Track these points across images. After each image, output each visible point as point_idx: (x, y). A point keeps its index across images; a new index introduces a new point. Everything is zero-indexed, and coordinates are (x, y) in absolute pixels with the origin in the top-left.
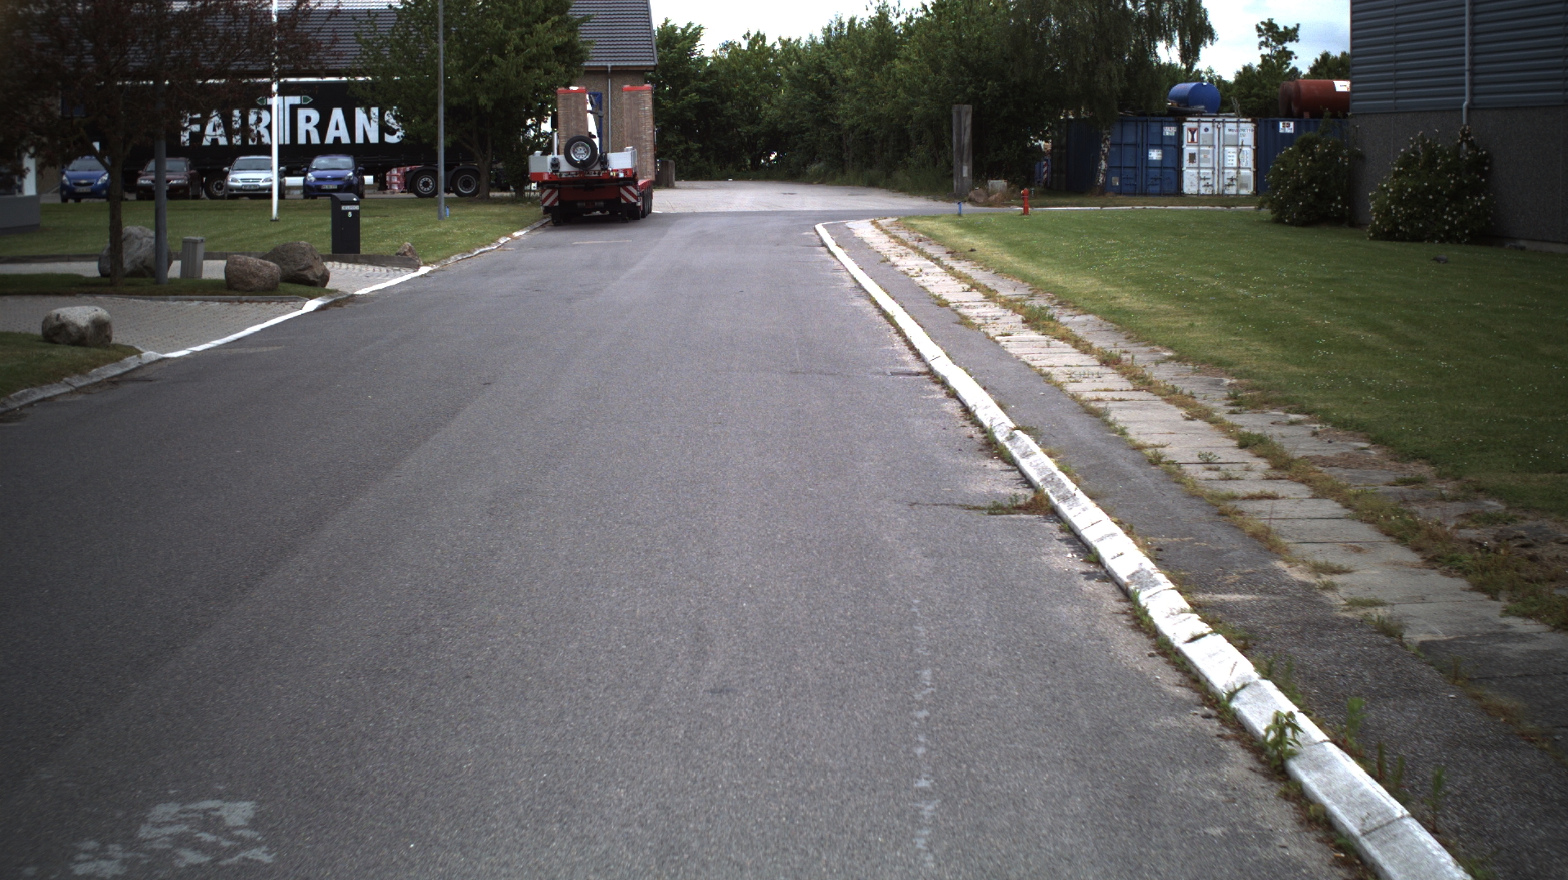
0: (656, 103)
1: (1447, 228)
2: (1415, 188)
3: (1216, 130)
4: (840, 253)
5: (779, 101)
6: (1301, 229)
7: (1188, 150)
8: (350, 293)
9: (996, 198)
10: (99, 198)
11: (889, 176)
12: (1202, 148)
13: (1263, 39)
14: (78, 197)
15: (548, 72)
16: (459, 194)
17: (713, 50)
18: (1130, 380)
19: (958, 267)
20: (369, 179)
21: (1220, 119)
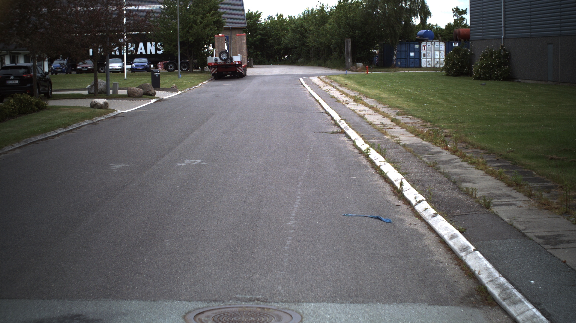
0: (247, 39)
1: (496, 76)
2: (486, 64)
3: (432, 46)
4: (306, 86)
5: (288, 37)
7: (423, 52)
8: (162, 98)
9: (359, 69)
10: (64, 73)
11: (325, 62)
12: (427, 52)
13: (455, 14)
15: (211, 29)
17: (265, 19)
18: (375, 111)
19: (341, 89)
20: (152, 66)
21: (434, 42)
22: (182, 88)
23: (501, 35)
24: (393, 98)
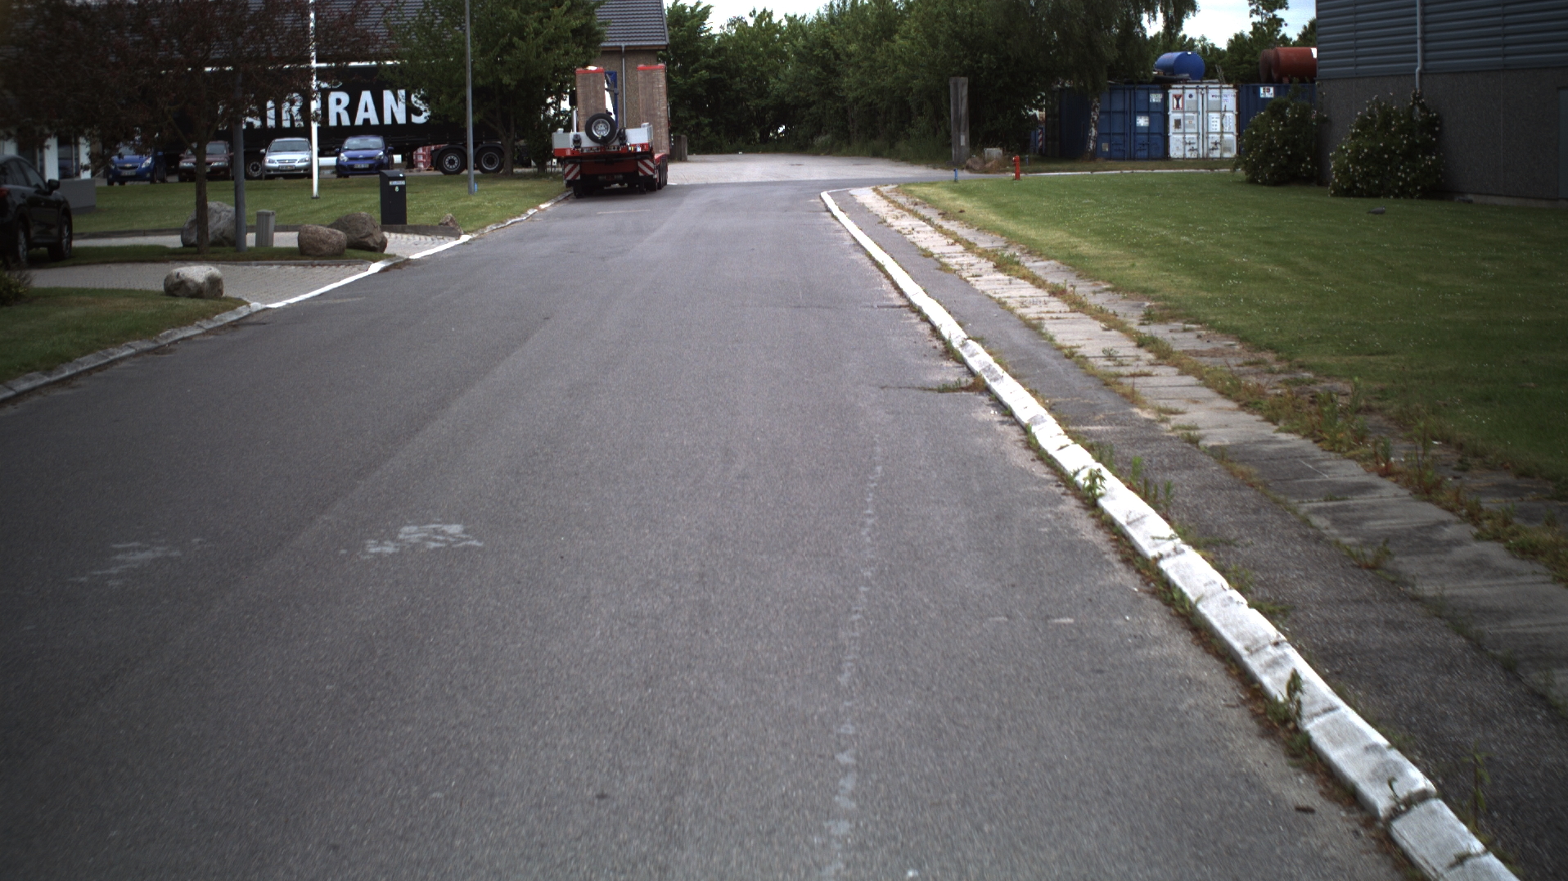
0: (669, 80)
1: (1400, 184)
2: (1371, 149)
3: (1200, 97)
4: (842, 217)
5: (786, 76)
6: (1273, 188)
7: (1173, 116)
8: (406, 257)
9: (992, 165)
10: (144, 180)
11: (892, 146)
12: (1187, 115)
13: (1254, 7)
14: (123, 180)
15: (567, 53)
16: (483, 171)
17: (721, 27)
18: (1070, 305)
19: (947, 225)
20: (397, 158)
21: (1204, 86)
22: (476, 223)
23: (1414, 64)
24: (1116, 257)
